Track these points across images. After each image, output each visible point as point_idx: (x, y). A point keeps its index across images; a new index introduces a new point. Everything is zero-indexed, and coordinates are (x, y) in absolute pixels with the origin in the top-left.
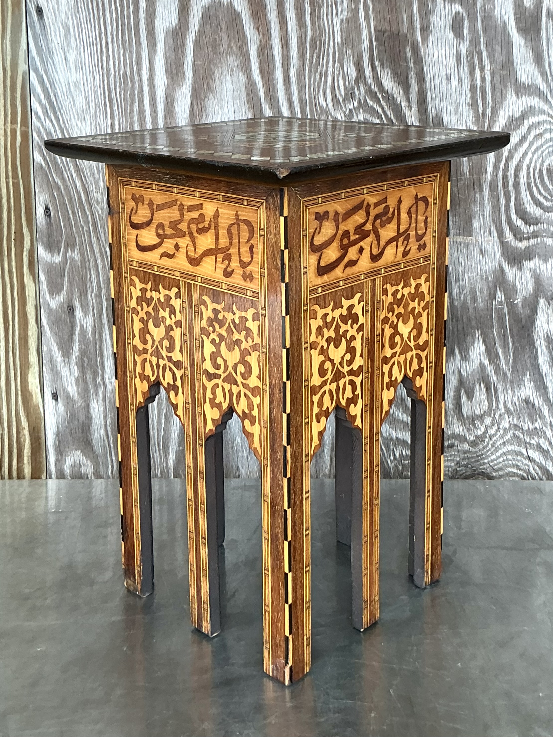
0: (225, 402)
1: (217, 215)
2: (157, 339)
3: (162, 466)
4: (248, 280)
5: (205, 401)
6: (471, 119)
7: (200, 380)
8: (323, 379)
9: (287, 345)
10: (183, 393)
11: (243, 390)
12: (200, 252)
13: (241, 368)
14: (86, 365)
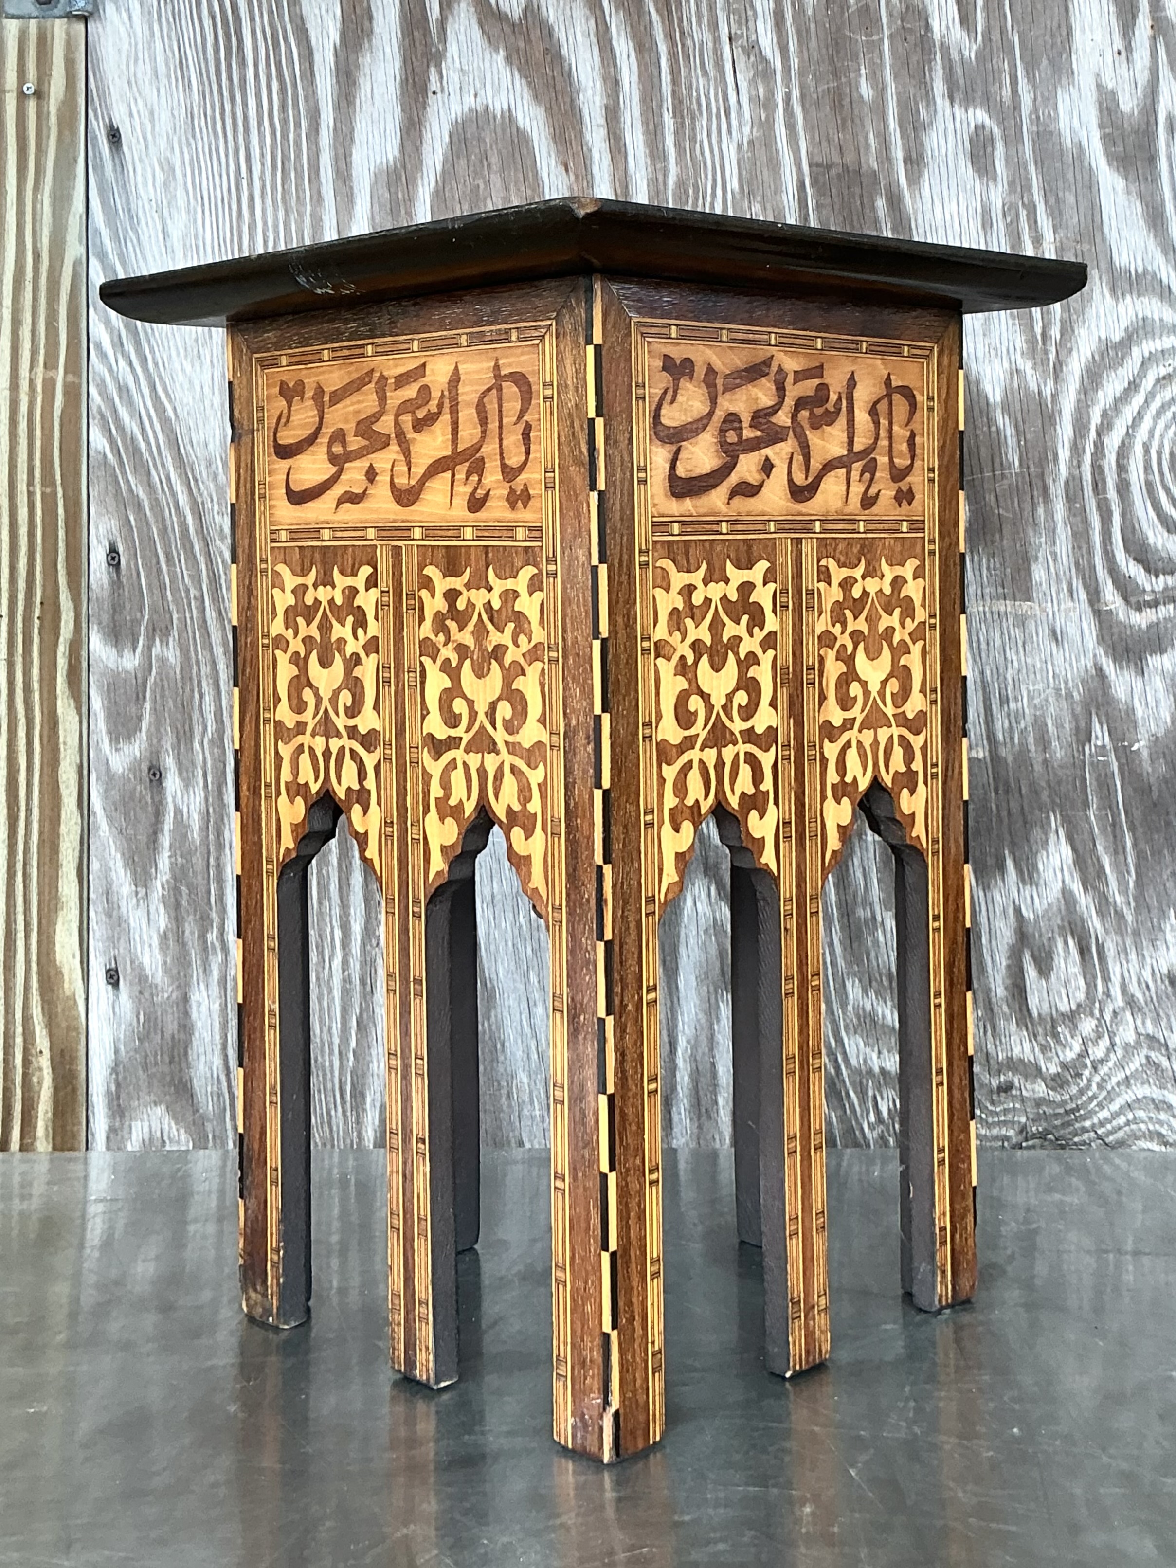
0: (468, 799)
1: (455, 380)
2: (326, 694)
3: (348, 1141)
4: (520, 504)
5: (427, 810)
6: (1018, 346)
7: (415, 763)
8: (687, 733)
9: (601, 630)
10: (379, 804)
11: (508, 759)
12: (419, 470)
13: (505, 710)
14: (184, 903)
